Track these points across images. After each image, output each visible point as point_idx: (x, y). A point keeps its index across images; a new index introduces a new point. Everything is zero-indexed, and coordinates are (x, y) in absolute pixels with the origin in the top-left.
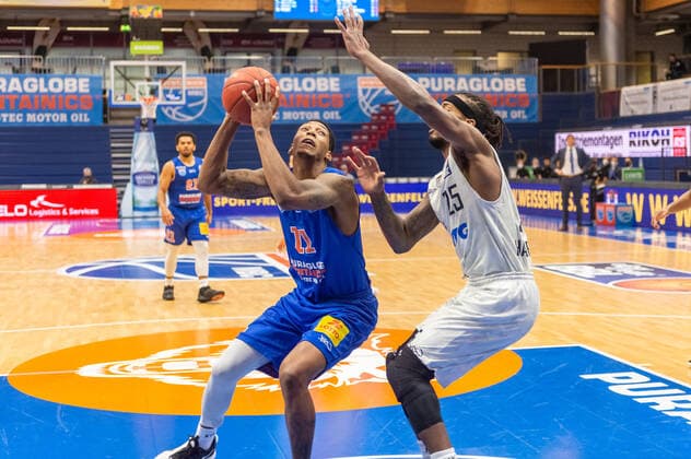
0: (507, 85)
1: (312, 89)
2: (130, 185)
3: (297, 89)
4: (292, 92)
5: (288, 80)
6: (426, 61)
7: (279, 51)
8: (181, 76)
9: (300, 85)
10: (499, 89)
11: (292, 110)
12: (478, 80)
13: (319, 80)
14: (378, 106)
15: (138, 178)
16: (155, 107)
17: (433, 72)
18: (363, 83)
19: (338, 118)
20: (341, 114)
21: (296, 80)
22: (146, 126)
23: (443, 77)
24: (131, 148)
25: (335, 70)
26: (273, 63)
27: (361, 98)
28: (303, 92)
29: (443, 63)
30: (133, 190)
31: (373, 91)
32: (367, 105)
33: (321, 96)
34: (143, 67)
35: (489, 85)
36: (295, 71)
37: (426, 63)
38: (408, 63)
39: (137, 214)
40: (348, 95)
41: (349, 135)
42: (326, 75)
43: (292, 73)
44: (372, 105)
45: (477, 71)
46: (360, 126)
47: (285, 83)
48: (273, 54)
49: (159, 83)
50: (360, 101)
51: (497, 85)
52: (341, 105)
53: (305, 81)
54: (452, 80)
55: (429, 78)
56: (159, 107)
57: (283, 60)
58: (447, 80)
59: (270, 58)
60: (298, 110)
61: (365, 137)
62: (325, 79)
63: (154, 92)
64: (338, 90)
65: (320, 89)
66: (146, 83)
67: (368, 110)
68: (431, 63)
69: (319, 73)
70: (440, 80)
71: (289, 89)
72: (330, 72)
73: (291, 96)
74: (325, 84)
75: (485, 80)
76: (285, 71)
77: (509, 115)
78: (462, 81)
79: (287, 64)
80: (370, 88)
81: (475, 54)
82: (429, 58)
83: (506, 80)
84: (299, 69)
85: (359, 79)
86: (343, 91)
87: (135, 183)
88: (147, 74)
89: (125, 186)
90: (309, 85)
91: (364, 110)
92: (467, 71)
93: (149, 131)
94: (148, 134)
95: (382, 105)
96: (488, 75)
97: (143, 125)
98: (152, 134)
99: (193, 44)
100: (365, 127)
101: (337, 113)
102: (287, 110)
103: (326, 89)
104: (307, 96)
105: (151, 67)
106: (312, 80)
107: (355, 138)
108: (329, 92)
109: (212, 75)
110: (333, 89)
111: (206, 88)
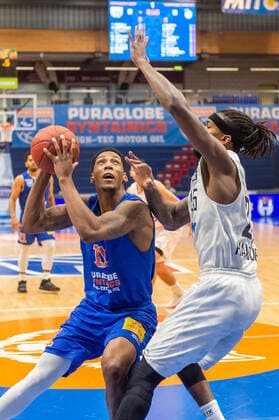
1: (141, 117)
3: (129, 117)
4: (125, 120)
5: (121, 109)
6: (236, 93)
7: (113, 86)
8: (32, 106)
11: (124, 135)
12: (278, 109)
13: (147, 109)
16: (11, 133)
17: (241, 102)
19: (163, 141)
20: (165, 138)
21: (128, 110)
22: (3, 148)
23: (249, 107)
26: (109, 95)
28: (134, 120)
29: (250, 95)
33: (148, 123)
34: (1, 99)
36: (127, 103)
37: (235, 95)
38: (221, 95)
40: (171, 122)
41: (172, 156)
42: (152, 105)
43: (124, 104)
46: (180, 148)
47: (119, 113)
48: (108, 88)
49: (14, 113)
52: (165, 131)
53: (135, 111)
54: (258, 110)
55: (239, 107)
56: (14, 132)
57: (117, 94)
58: (253, 109)
59: (106, 91)
60: (129, 134)
61: (185, 157)
62: (152, 110)
63: (10, 120)
64: (162, 118)
65: (147, 117)
66: (3, 113)
68: (240, 96)
69: (147, 104)
70: (247, 109)
71: (122, 117)
72: (155, 103)
73: (124, 124)
74: (152, 114)
76: (119, 102)
78: (265, 110)
79: (120, 96)
81: (276, 88)
82: (238, 91)
84: (130, 100)
86: (166, 118)
88: (5, 105)
90: (138, 113)
92: (270, 102)
93: (6, 152)
94: (5, 155)
98: (8, 155)
99: (43, 80)
100: (185, 149)
101: (162, 137)
102: (120, 135)
103: (152, 117)
104: (137, 123)
105: (8, 99)
106: (141, 110)
107: (177, 158)
108: (155, 120)
109: (58, 106)
110: (158, 117)
111: (52, 116)
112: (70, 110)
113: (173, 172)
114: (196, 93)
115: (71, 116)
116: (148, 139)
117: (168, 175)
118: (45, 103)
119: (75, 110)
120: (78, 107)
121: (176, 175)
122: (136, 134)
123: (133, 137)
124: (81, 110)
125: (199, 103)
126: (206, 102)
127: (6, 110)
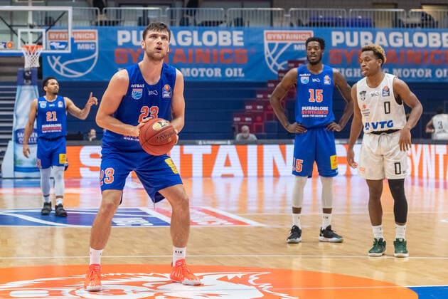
0: (431, 40)
1: (213, 43)
2: (11, 144)
3: (197, 43)
4: (192, 46)
5: (188, 33)
6: (340, 14)
7: (178, 3)
9: (200, 39)
10: (424, 44)
12: (399, 34)
13: (221, 33)
14: (286, 62)
15: (20, 135)
17: (348, 25)
18: (270, 37)
19: (242, 75)
20: (244, 71)
21: (196, 33)
22: (29, 78)
23: (359, 31)
24: (13, 105)
25: (239, 23)
26: (172, 14)
27: (268, 53)
28: (204, 46)
29: (359, 16)
30: (15, 148)
31: (281, 46)
32: (274, 61)
33: (223, 51)
34: (26, 12)
35: (411, 40)
36: (195, 24)
37: (340, 16)
38: (321, 16)
39: (19, 174)
40: (253, 50)
41: (253, 94)
42: (229, 29)
43: (191, 26)
44: (279, 62)
45: (398, 24)
46: (264, 84)
48: (171, 5)
49: (43, 30)
50: (266, 57)
51: (420, 40)
52: (245, 61)
53: (205, 35)
54: (370, 35)
55: (344, 32)
57: (182, 12)
58: (363, 34)
59: (168, 9)
60: (198, 66)
62: (228, 33)
64: (241, 44)
65: (221, 43)
66: (28, 30)
67: (275, 67)
68: (346, 16)
69: (221, 26)
70: (356, 34)
71: (188, 43)
72: (233, 25)
73: (191, 51)
74: (228, 38)
75: (406, 35)
76: (184, 23)
77: (433, 73)
78: (380, 35)
79: (186, 16)
80: (277, 42)
81: (396, 6)
83: (431, 35)
85: (265, 32)
86: (248, 45)
87: (17, 141)
88: (30, 21)
89: (6, 146)
90: (210, 38)
91: (271, 67)
92: (387, 24)
93: (33, 84)
94: (32, 87)
95: (290, 62)
96: (410, 29)
97: (26, 78)
98: (36, 88)
101: (240, 70)
102: (185, 67)
103: (229, 43)
104: (208, 51)
105: (34, 12)
106: (213, 33)
107: (260, 96)
108: (232, 46)
109: (104, 27)
110: (236, 43)
111: (96, 41)
112: (120, 33)
113: (254, 115)
114: (287, 12)
115: (120, 41)
116: (223, 72)
117: (247, 119)
118: (86, 24)
119: (127, 33)
120: (130, 30)
121: (259, 118)
122: (206, 67)
123: (202, 70)
124: (134, 33)
125: (292, 25)
126: (300, 24)
127: (32, 27)
